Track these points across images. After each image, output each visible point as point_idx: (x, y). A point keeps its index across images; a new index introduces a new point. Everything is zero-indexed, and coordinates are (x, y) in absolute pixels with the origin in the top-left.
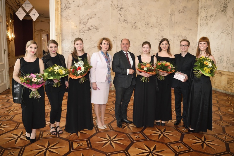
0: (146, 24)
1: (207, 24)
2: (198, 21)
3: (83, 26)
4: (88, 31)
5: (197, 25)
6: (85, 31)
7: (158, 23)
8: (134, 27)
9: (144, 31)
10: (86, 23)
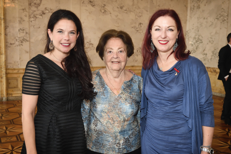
0: (119, 7)
1: (199, 7)
2: (187, 4)
3: (34, 8)
4: (41, 15)
5: (187, 8)
6: (37, 16)
7: (134, 6)
8: (103, 11)
9: (117, 16)
10: (39, 5)
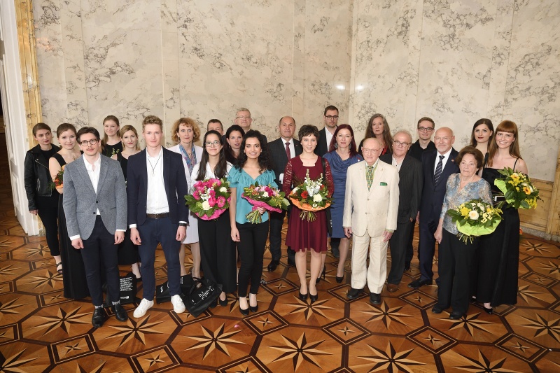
0: (244, 57)
1: (370, 58)
2: (350, 51)
3: (94, 64)
4: (109, 76)
5: (350, 57)
6: (101, 78)
7: (270, 56)
8: (218, 65)
9: (241, 73)
10: (103, 57)
